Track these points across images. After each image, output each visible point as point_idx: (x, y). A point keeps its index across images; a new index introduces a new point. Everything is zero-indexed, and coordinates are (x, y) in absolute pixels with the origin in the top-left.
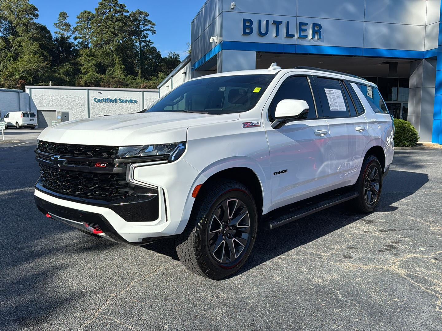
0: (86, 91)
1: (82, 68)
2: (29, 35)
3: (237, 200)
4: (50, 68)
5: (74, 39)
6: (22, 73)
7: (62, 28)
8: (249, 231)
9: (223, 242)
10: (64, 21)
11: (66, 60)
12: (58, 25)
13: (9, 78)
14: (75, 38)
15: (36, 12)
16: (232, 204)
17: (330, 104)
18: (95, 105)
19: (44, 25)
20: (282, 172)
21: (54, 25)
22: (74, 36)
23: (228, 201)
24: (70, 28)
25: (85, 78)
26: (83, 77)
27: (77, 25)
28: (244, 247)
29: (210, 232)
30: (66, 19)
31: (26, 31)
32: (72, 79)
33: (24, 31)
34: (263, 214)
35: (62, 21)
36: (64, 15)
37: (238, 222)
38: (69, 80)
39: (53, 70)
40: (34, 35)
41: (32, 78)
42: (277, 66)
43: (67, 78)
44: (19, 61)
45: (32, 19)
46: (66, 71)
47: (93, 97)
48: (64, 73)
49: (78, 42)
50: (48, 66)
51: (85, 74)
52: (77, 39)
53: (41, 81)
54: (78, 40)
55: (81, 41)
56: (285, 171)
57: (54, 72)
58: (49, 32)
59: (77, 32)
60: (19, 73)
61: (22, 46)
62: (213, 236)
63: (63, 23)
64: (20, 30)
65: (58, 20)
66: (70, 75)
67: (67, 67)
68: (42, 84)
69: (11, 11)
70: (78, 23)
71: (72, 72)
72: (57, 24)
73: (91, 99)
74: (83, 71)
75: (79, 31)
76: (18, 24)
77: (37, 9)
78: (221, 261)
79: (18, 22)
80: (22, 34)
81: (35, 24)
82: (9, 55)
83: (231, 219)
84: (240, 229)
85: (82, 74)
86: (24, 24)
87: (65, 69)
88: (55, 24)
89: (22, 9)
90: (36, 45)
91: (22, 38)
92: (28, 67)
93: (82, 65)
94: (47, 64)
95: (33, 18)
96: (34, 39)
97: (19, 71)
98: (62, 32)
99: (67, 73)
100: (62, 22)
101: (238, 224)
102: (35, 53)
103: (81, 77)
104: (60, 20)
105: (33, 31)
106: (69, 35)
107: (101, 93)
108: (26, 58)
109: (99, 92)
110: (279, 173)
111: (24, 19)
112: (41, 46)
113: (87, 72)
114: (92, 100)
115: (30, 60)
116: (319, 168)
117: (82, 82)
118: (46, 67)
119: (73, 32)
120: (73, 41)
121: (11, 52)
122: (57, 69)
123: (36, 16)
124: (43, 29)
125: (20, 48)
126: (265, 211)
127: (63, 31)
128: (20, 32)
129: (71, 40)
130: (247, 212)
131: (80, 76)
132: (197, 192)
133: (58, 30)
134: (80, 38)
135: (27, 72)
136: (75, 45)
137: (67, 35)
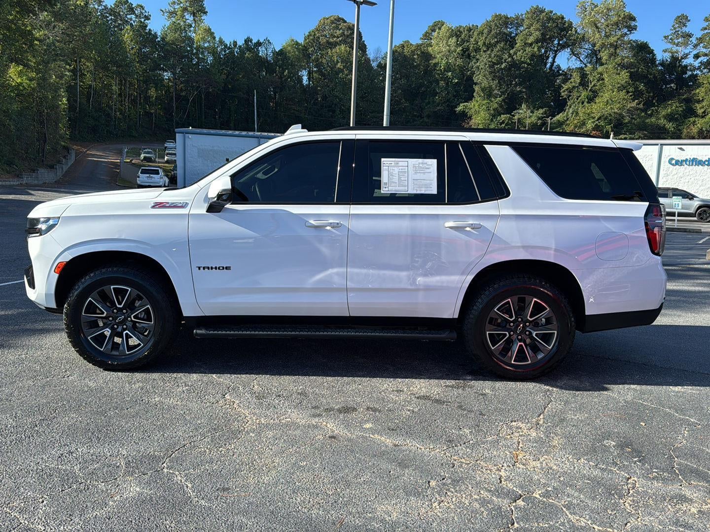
0: (657, 148)
1: (698, 106)
2: (616, 61)
4: (645, 110)
5: (694, 58)
6: (598, 120)
7: (676, 41)
10: (681, 29)
11: (671, 95)
12: (670, 37)
13: (578, 129)
14: (697, 57)
15: (633, 23)
18: (671, 169)
19: (645, 42)
21: (664, 39)
22: (695, 52)
24: (691, 39)
25: (700, 123)
26: (697, 122)
27: (703, 32)
30: (686, 26)
31: (614, 55)
32: (678, 126)
33: (611, 55)
35: (677, 29)
36: (682, 20)
38: (673, 127)
39: (649, 112)
40: (624, 60)
41: (611, 127)
42: (302, 129)
43: (670, 126)
44: (596, 103)
45: (626, 34)
46: (670, 113)
47: (669, 156)
48: (665, 117)
49: (701, 63)
50: (641, 106)
51: (703, 117)
52: (700, 57)
53: (625, 131)
54: (700, 60)
55: (705, 60)
57: (651, 115)
58: (651, 52)
59: (702, 45)
60: (593, 121)
61: (603, 79)
63: (679, 33)
64: (604, 55)
65: (671, 30)
66: (676, 120)
67: (674, 106)
68: (625, 136)
69: (597, 27)
70: (705, 29)
71: (680, 115)
72: (668, 36)
73: (664, 160)
74: (700, 112)
75: (705, 43)
76: (603, 45)
77: (634, 17)
79: (603, 43)
80: (606, 60)
81: (630, 42)
82: (584, 94)
85: (697, 116)
86: (611, 45)
87: (669, 110)
88: (665, 37)
89: (612, 22)
90: (624, 75)
91: (606, 66)
92: (607, 110)
93: (699, 102)
94: (636, 105)
95: (628, 33)
96: (623, 66)
97: (594, 118)
98: (675, 48)
99: (670, 118)
100: (678, 31)
102: (622, 88)
103: (694, 122)
104: (675, 28)
105: (625, 54)
106: (687, 51)
107: (683, 150)
108: (606, 96)
109: (681, 149)
111: (613, 37)
112: (632, 76)
113: (706, 113)
114: (665, 162)
115: (612, 100)
117: (695, 130)
118: (637, 109)
119: (695, 46)
120: (692, 62)
121: (587, 90)
122: (657, 110)
123: (632, 29)
124: (642, 49)
125: (601, 82)
127: (678, 47)
128: (604, 58)
129: (689, 61)
131: (692, 120)
133: (669, 46)
134: (706, 55)
135: (606, 119)
136: (695, 67)
137: (682, 53)
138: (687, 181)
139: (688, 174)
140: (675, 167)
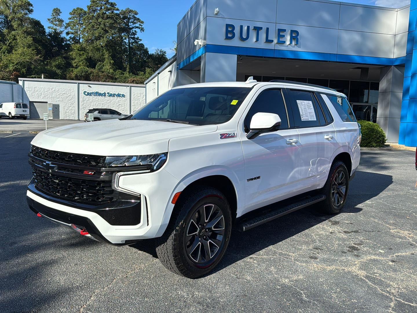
0: (76, 85)
1: (73, 62)
2: (23, 29)
3: (213, 205)
4: (43, 61)
5: (66, 34)
6: (16, 65)
7: (55, 23)
8: (223, 233)
9: (199, 244)
10: (57, 16)
11: (58, 54)
12: (51, 20)
13: (4, 70)
14: (68, 34)
15: (31, 8)
16: (208, 209)
17: (302, 115)
18: (85, 98)
19: (38, 20)
20: (255, 179)
21: (48, 20)
22: (66, 31)
23: (204, 206)
24: (63, 23)
25: (76, 71)
26: (74, 71)
27: (69, 21)
28: (219, 248)
29: (187, 235)
30: (60, 15)
31: (20, 25)
32: (63, 72)
33: (19, 25)
34: (237, 217)
35: (55, 16)
36: (57, 11)
37: (214, 226)
38: (61, 73)
39: (45, 63)
40: (28, 29)
41: (25, 70)
42: (254, 79)
43: (59, 71)
44: (13, 54)
45: (27, 14)
46: (57, 64)
47: (83, 90)
48: (56, 66)
49: (70, 37)
50: (41, 59)
51: (76, 68)
52: (70, 34)
53: (34, 73)
54: (70, 35)
55: (73, 36)
56: (259, 178)
57: (47, 65)
58: (42, 27)
59: (69, 27)
60: (13, 65)
61: (16, 40)
62: (190, 238)
63: (56, 18)
64: (15, 24)
65: (51, 16)
66: (62, 68)
67: (59, 60)
68: (35, 76)
69: (7, 6)
70: (71, 19)
71: (63, 66)
72: (50, 19)
73: (81, 92)
74: (74, 65)
75: (71, 27)
76: (13, 18)
77: (31, 4)
78: (197, 261)
79: (13, 17)
80: (16, 28)
81: (29, 18)
82: (4, 47)
83: (207, 222)
84: (215, 232)
85: (73, 67)
86: (19, 19)
87: (57, 62)
88: (48, 19)
89: (18, 5)
90: (29, 39)
91: (17, 31)
92: (22, 59)
93: (73, 59)
94: (40, 57)
95: (28, 13)
96: (28, 33)
97: (13, 63)
98: (55, 27)
99: (58, 67)
100: (56, 17)
101: (214, 227)
102: (29, 46)
103: (72, 70)
104: (54, 15)
105: (27, 25)
106: (62, 30)
107: (91, 87)
108: (20, 51)
109: (89, 86)
110: (252, 179)
111: (19, 14)
112: (34, 40)
113: (78, 66)
114: (82, 93)
115: (24, 53)
116: (289, 174)
117: (73, 75)
118: (39, 60)
119: (66, 28)
120: (65, 36)
121: (6, 45)
122: (50, 62)
123: (31, 11)
124: (37, 24)
125: (15, 41)
126: (239, 214)
127: (56, 27)
128: (15, 26)
129: (64, 35)
130: (223, 216)
131: (71, 69)
132: (176, 198)
133: (52, 25)
134: (72, 33)
135: (21, 64)
136: (67, 40)
137: (59, 30)
138: (95, 104)
139: (94, 100)
140: (87, 97)
